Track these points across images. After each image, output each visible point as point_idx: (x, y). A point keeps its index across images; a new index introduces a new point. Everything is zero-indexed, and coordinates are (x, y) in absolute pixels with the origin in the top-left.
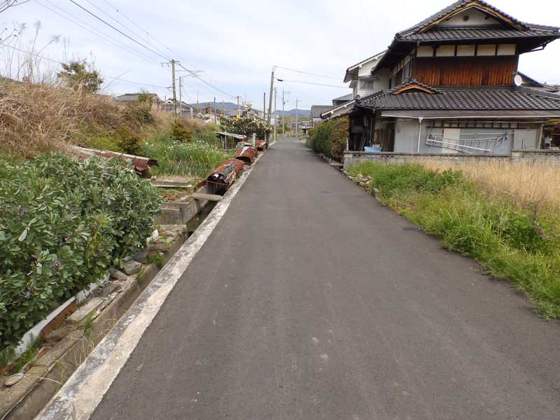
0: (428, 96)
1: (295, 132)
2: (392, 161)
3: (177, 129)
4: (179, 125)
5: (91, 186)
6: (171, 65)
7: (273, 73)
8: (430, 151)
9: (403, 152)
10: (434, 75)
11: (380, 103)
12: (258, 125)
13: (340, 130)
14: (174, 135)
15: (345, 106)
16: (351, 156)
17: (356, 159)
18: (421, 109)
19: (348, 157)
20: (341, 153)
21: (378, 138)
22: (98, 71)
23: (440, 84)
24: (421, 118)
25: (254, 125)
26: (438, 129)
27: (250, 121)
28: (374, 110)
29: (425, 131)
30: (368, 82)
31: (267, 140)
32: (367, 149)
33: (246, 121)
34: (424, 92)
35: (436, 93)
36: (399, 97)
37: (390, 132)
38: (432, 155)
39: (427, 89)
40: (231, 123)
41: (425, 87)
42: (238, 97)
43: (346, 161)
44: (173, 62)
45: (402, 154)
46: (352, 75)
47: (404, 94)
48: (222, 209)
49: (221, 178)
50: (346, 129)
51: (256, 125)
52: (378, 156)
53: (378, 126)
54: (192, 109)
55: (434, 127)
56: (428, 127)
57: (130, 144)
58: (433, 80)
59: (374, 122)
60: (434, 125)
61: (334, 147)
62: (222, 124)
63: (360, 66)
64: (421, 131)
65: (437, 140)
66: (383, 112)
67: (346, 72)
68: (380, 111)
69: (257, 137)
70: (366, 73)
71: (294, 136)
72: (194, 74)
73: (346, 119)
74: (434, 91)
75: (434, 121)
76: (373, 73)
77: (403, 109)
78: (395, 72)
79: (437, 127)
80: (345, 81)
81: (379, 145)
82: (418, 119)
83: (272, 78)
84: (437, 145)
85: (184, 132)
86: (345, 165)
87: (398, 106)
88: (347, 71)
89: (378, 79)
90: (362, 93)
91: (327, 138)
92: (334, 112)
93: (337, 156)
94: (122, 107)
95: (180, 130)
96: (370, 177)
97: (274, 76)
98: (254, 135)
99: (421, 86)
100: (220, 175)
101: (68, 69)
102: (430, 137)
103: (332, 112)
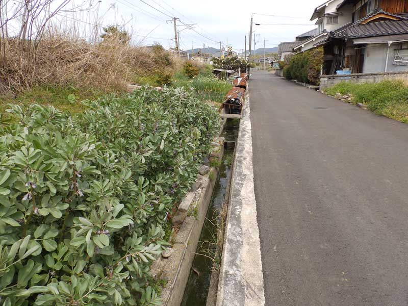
0: (394, 22)
1: (263, 66)
2: (362, 81)
3: (188, 68)
4: (189, 65)
5: (176, 108)
6: (173, 22)
7: (252, 19)
8: (397, 70)
9: (373, 72)
10: (399, 4)
11: (350, 33)
12: (241, 61)
13: (316, 58)
14: (186, 72)
15: (314, 40)
16: (326, 79)
17: (330, 81)
18: (389, 35)
19: (324, 80)
20: (317, 77)
21: (348, 63)
22: (127, 31)
23: (405, 12)
24: (390, 42)
25: (239, 62)
26: (405, 51)
27: (236, 59)
28: (346, 39)
29: (392, 53)
30: (333, 18)
31: (248, 73)
32: (339, 73)
33: (233, 59)
34: (390, 20)
35: (401, 20)
36: (367, 26)
37: (358, 57)
38: (399, 73)
39: (393, 17)
40: (221, 62)
41: (391, 16)
42: (220, 42)
43: (322, 84)
44: (175, 19)
45: (372, 75)
46: (319, 13)
47: (371, 24)
48: (246, 124)
49: (237, 101)
50: (322, 57)
51: (240, 62)
52: (350, 77)
53: (347, 53)
54: (188, 54)
55: (401, 49)
56: (395, 50)
57: (165, 81)
58: (398, 9)
59: (344, 50)
60: (401, 47)
61: (311, 73)
62: (214, 63)
63: (327, 4)
64: (389, 54)
65: (403, 60)
66: (354, 41)
67: (314, 11)
68: (351, 40)
69: (241, 71)
70: (332, 10)
71: (263, 69)
72: (190, 27)
73: (321, 49)
74: (399, 18)
75: (401, 44)
76: (338, 9)
77: (372, 36)
78: (359, 7)
79: (404, 49)
80: (312, 19)
81: (348, 69)
82: (387, 43)
83: (252, 23)
84: (405, 64)
85: (193, 71)
86: (320, 87)
87: (367, 33)
88: (316, 10)
89: (342, 14)
90: (329, 28)
91: (303, 67)
92: (304, 45)
93: (313, 80)
94: (153, 55)
95: (191, 69)
96: (349, 94)
97: (253, 21)
98: (239, 69)
99: (387, 15)
100: (236, 99)
101: (106, 31)
102: (397, 59)
103: (303, 46)
